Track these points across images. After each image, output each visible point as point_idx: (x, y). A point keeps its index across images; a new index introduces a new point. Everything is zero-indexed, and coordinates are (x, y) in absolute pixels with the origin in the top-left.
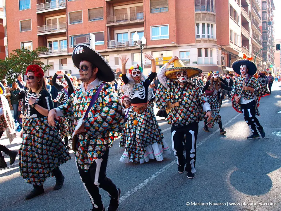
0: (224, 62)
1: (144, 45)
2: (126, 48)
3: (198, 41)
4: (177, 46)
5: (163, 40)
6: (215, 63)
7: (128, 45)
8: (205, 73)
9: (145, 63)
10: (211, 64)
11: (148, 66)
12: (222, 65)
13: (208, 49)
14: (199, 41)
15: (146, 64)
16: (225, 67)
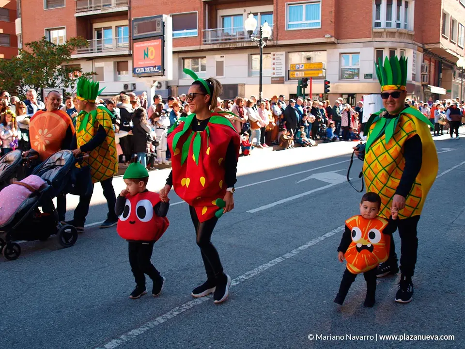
0: (427, 77)
1: (266, 39)
2: (237, 44)
3: (376, 34)
4: (336, 42)
5: (310, 29)
7: (243, 38)
9: (274, 74)
11: (278, 79)
12: (424, 81)
13: (396, 51)
14: (380, 34)
15: (275, 76)
16: (429, 86)
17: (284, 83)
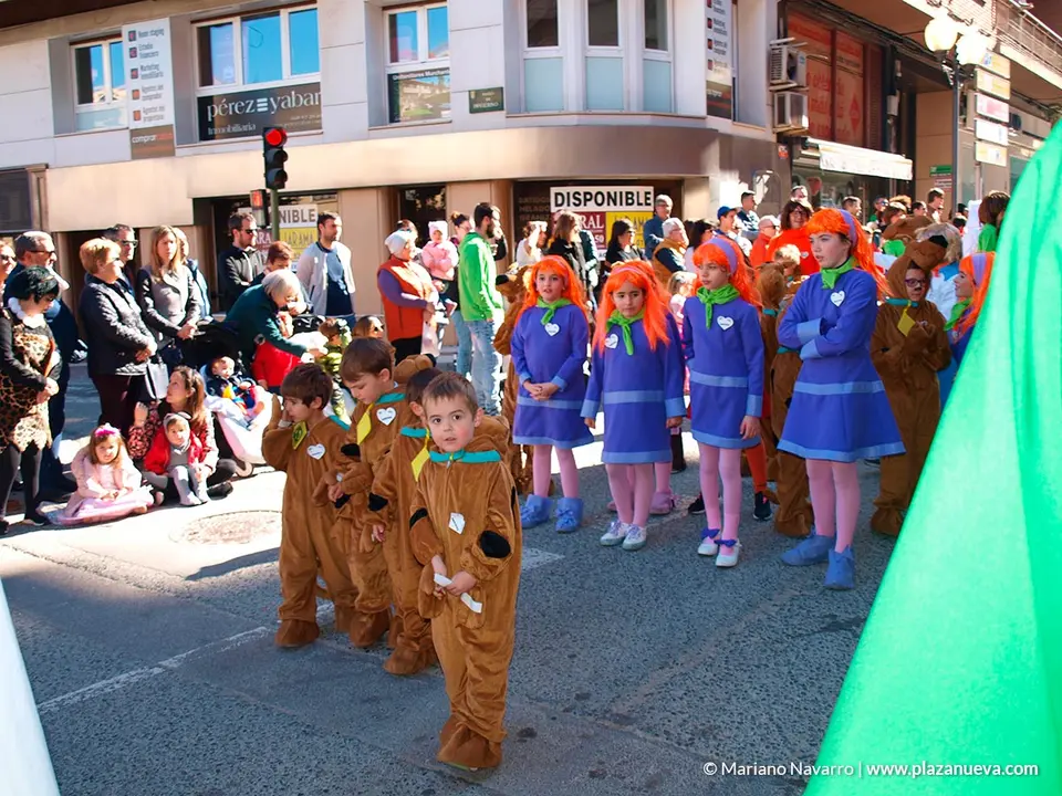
0: (795, 101)
6: (693, 102)
8: (593, 190)
9: (137, 116)
10: (647, 108)
11: (154, 137)
12: (782, 120)
15: (140, 125)
16: (811, 140)
17: (171, 153)
